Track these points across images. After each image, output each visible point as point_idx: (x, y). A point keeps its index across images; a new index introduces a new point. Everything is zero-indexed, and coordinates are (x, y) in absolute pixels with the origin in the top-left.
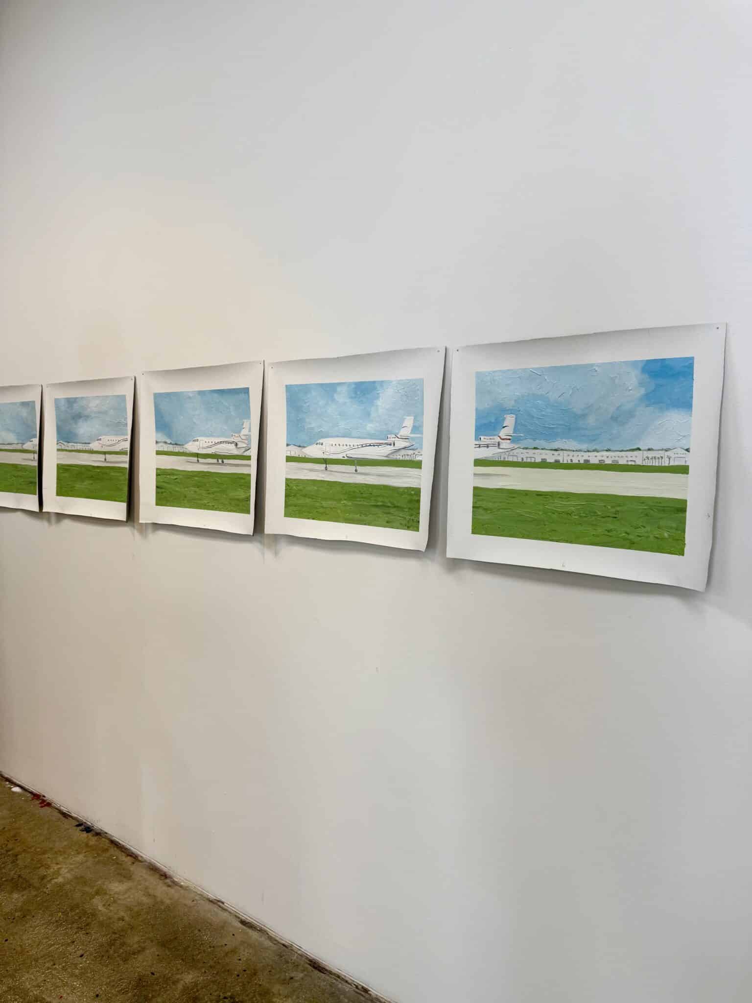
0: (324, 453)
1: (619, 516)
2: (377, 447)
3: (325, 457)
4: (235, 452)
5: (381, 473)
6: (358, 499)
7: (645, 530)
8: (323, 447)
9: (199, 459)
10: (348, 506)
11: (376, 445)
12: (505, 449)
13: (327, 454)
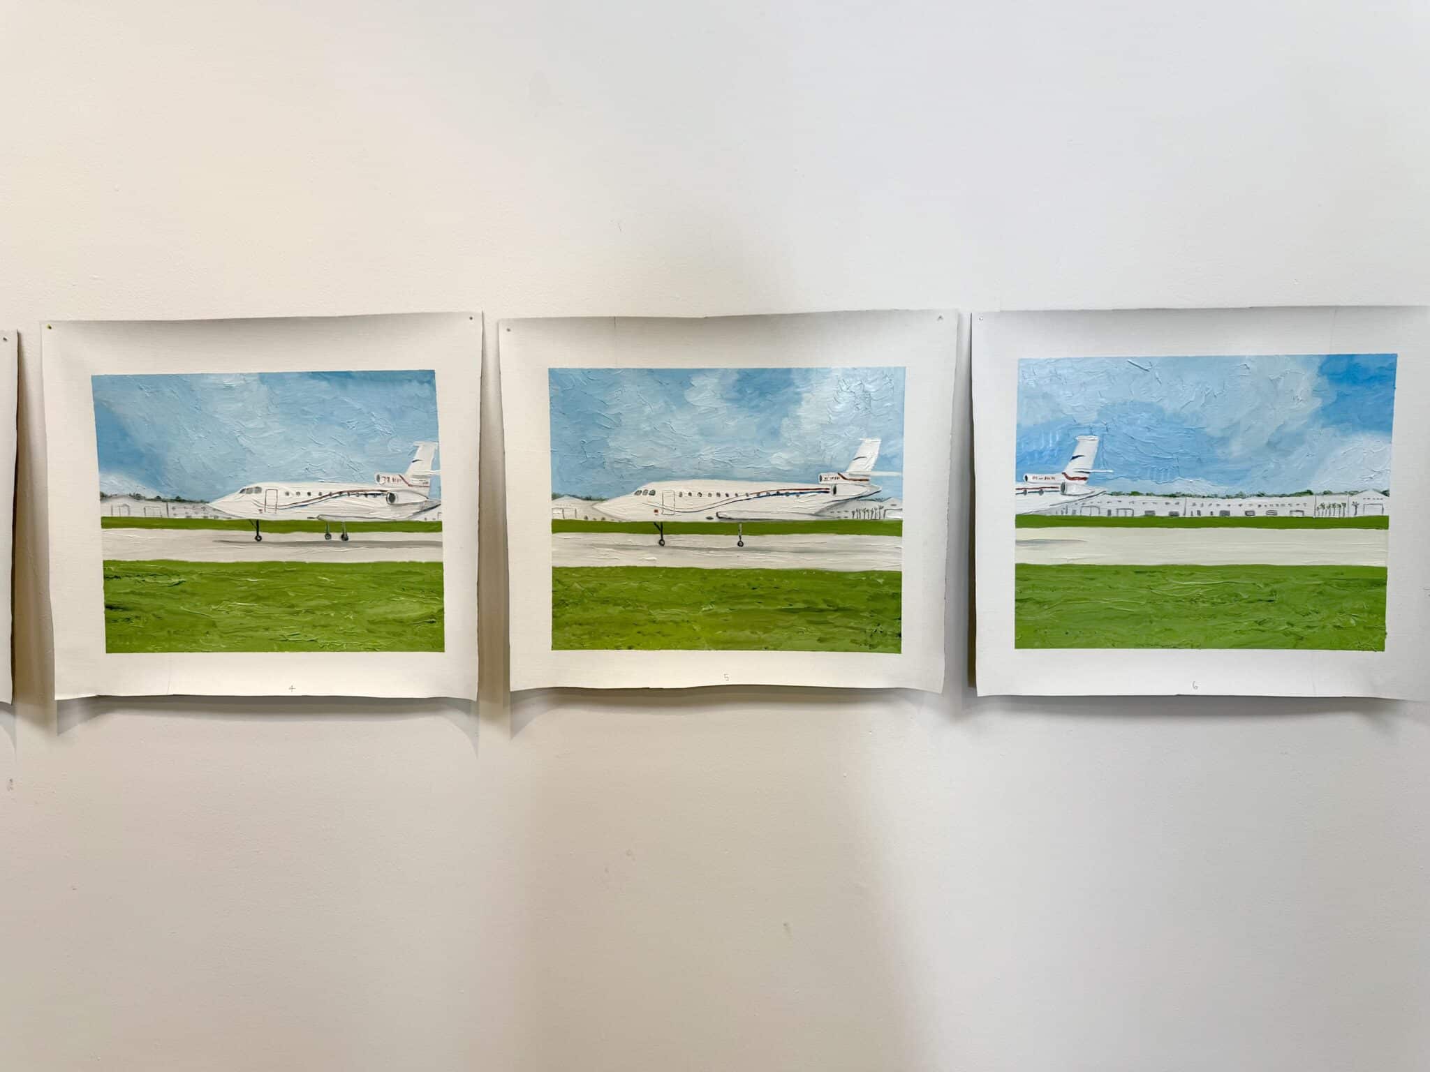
0: (656, 511)
1: (1276, 598)
2: (795, 496)
3: (660, 518)
4: (388, 514)
5: (802, 546)
6: (747, 600)
7: (1319, 617)
8: (656, 499)
9: (260, 534)
10: (721, 615)
11: (794, 493)
12: (1077, 497)
13: (665, 512)
